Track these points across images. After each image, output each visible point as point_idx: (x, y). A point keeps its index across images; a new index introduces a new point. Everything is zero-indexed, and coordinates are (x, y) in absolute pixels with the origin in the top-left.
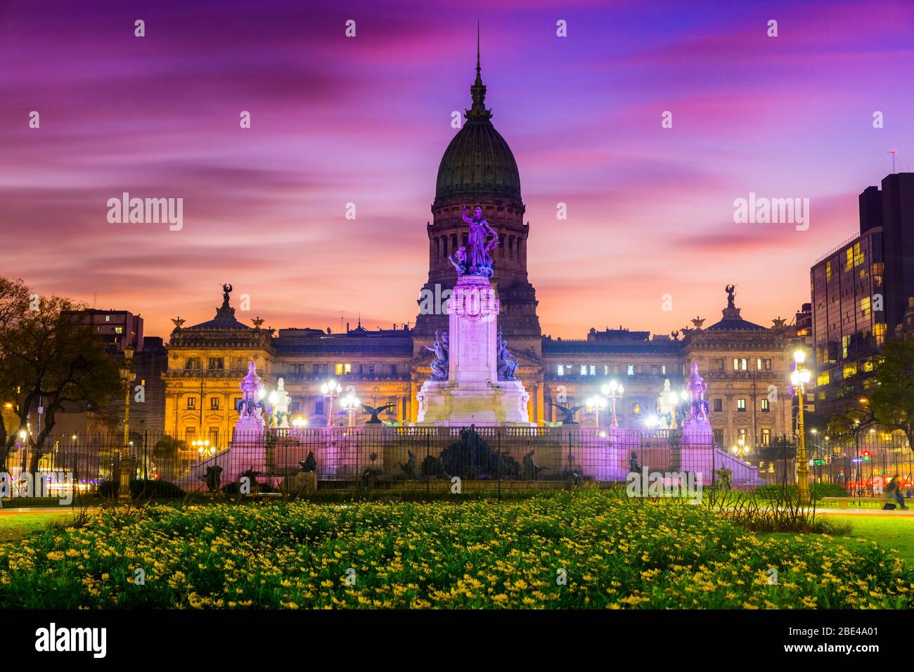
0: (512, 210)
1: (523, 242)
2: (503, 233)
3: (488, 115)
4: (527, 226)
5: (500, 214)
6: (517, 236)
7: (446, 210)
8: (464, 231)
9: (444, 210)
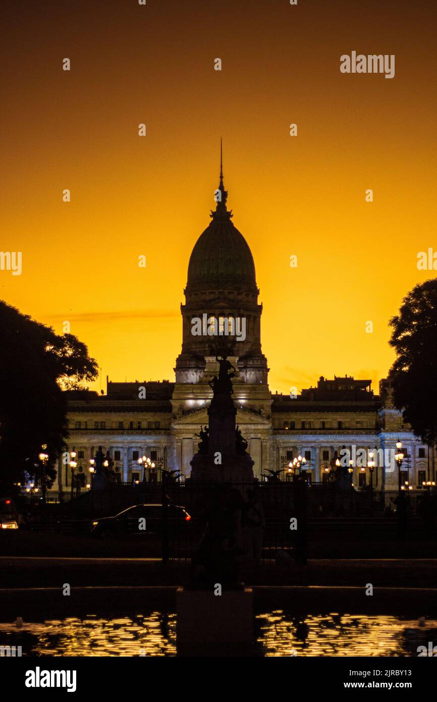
0: (249, 295)
1: (257, 319)
2: (242, 313)
3: (229, 215)
4: (261, 307)
5: (239, 297)
6: (253, 316)
7: (196, 294)
8: (210, 312)
9: (194, 294)
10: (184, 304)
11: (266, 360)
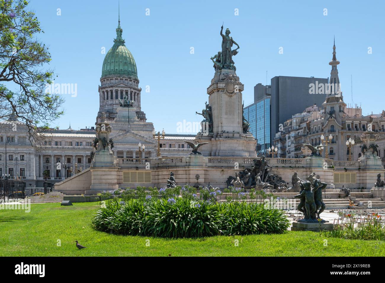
10: (100, 86)
11: (145, 114)
